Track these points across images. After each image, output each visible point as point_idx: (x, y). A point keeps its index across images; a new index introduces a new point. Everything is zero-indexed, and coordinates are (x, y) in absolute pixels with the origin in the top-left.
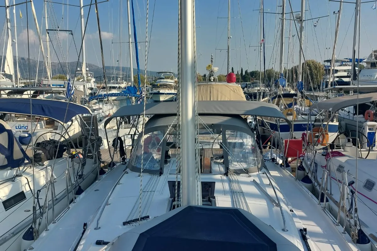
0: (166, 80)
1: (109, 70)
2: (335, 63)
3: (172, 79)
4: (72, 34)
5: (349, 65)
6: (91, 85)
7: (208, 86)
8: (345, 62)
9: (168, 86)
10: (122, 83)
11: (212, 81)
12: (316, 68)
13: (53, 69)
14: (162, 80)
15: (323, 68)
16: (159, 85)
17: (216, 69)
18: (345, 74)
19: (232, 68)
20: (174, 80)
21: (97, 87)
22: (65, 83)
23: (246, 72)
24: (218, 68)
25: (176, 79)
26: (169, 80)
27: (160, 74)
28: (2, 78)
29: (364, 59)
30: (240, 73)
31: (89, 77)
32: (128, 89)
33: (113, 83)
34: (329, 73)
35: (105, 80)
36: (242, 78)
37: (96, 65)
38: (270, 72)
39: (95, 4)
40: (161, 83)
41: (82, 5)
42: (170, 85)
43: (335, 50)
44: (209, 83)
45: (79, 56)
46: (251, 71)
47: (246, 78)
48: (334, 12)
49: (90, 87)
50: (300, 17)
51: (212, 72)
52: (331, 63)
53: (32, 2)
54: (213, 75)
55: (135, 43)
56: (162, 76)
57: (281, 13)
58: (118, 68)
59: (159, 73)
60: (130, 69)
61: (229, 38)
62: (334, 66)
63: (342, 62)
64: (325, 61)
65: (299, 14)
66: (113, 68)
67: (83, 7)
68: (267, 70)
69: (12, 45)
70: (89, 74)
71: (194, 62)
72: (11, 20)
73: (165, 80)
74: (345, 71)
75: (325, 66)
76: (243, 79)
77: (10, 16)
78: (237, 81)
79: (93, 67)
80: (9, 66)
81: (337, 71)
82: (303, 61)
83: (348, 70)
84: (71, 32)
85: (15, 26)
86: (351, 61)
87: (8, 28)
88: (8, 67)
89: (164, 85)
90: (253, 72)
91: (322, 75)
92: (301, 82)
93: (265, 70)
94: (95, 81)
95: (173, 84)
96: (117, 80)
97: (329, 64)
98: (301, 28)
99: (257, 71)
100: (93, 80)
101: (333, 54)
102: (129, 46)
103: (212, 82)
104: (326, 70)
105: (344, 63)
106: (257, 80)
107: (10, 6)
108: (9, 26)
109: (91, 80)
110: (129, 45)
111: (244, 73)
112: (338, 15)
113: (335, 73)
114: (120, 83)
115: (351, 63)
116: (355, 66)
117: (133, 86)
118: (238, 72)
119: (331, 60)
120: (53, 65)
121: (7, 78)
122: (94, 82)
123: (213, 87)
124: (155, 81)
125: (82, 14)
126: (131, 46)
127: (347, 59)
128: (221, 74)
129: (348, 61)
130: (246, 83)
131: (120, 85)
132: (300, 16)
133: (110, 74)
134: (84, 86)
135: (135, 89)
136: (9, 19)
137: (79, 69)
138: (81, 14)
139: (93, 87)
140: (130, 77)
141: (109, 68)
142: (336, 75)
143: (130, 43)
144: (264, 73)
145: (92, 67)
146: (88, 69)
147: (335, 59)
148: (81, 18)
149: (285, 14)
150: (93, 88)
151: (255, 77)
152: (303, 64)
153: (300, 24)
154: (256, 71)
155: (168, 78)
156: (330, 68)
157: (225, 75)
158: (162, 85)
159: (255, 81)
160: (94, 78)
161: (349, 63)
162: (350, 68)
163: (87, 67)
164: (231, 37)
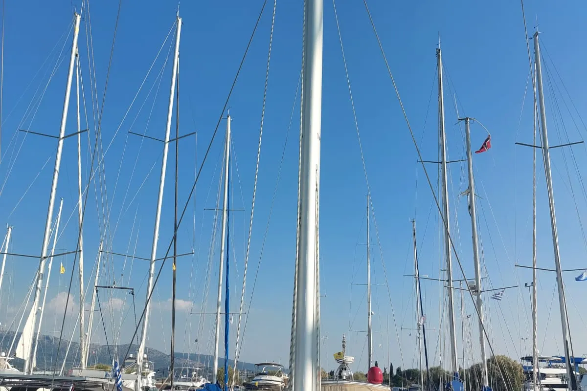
0: (270, 377)
1: (179, 359)
2: (539, 363)
3: (279, 375)
4: (132, 293)
5: (562, 367)
6: (147, 383)
7: (338, 387)
8: (555, 361)
9: (272, 386)
10: (199, 380)
11: (345, 378)
12: (510, 368)
13: (91, 356)
14: (263, 378)
15: (521, 369)
16: (257, 385)
17: (350, 359)
18: (558, 381)
19: (376, 362)
20: (282, 377)
21: (156, 385)
22: (106, 375)
23: (398, 370)
24: (353, 358)
25: (286, 377)
26: (274, 378)
27: (260, 366)
28: (7, 367)
29: (584, 359)
30: (388, 372)
31: (146, 370)
32: (206, 388)
33: (184, 380)
34: (532, 378)
35: (171, 373)
36: (393, 379)
37: (161, 351)
38: (437, 372)
39: (172, 257)
40: (261, 382)
41: (154, 258)
42: (276, 385)
43: (536, 340)
44: (339, 382)
45: (138, 326)
46: (406, 369)
47: (400, 381)
48: (526, 284)
49: (145, 385)
50: (475, 286)
51: (344, 363)
52: (532, 362)
53: (82, 252)
54: (345, 369)
55: (226, 314)
56: (264, 370)
57: (447, 279)
58: (194, 357)
59: (258, 365)
60: (213, 358)
61: (369, 315)
62: (538, 368)
63: (551, 361)
64: (523, 359)
65: (473, 282)
66: (186, 355)
67: (155, 260)
68: (432, 369)
69: (36, 314)
70: (147, 364)
71: (316, 330)
72: (44, 276)
73: (268, 377)
74: (557, 376)
75: (525, 367)
76: (393, 382)
77: (44, 271)
78: (385, 382)
79: (155, 353)
80: (24, 345)
81: (544, 376)
82: (488, 356)
83: (562, 374)
84: (132, 290)
85: (47, 286)
86: (563, 360)
87: (37, 288)
88: (22, 346)
89: (265, 385)
90: (408, 370)
91: (522, 381)
92: (487, 387)
93: (429, 369)
94: (154, 375)
95: (280, 383)
96: (190, 375)
97: (529, 364)
98: (479, 303)
99: (416, 370)
100: (152, 374)
101: (534, 345)
102: (217, 319)
103: (344, 380)
104: (526, 373)
105: (553, 364)
106: (417, 383)
107: (47, 257)
108: (39, 286)
109: (148, 373)
110: (217, 317)
111: (395, 373)
112: (531, 288)
113: (542, 379)
114: (194, 381)
115: (565, 364)
116: (571, 369)
117: (215, 383)
118: (385, 369)
119: (532, 357)
120: (92, 347)
121: (15, 367)
122: (153, 377)
123: (346, 388)
124: (251, 378)
125: (152, 272)
126: (219, 318)
127: (557, 357)
128: (358, 371)
129: (559, 361)
130: (399, 389)
131: (194, 383)
132: (475, 284)
133: (181, 365)
134: (136, 381)
135: (218, 388)
136: (43, 274)
137: (131, 356)
138: (150, 270)
139: (150, 385)
140: (212, 371)
141: (180, 355)
142: (543, 382)
143: (218, 314)
144: (426, 372)
145: (153, 354)
146: (146, 356)
147: (538, 356)
148: (150, 277)
149: (453, 281)
150: (149, 388)
151: (413, 379)
152: (488, 361)
153: (476, 297)
154: (414, 370)
155: (272, 374)
156: (532, 370)
157: (365, 374)
158: (262, 386)
159: (413, 385)
160: (154, 371)
161: (561, 364)
162: (564, 371)
163: (145, 353)
164: (373, 313)
